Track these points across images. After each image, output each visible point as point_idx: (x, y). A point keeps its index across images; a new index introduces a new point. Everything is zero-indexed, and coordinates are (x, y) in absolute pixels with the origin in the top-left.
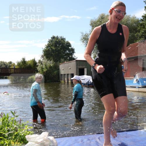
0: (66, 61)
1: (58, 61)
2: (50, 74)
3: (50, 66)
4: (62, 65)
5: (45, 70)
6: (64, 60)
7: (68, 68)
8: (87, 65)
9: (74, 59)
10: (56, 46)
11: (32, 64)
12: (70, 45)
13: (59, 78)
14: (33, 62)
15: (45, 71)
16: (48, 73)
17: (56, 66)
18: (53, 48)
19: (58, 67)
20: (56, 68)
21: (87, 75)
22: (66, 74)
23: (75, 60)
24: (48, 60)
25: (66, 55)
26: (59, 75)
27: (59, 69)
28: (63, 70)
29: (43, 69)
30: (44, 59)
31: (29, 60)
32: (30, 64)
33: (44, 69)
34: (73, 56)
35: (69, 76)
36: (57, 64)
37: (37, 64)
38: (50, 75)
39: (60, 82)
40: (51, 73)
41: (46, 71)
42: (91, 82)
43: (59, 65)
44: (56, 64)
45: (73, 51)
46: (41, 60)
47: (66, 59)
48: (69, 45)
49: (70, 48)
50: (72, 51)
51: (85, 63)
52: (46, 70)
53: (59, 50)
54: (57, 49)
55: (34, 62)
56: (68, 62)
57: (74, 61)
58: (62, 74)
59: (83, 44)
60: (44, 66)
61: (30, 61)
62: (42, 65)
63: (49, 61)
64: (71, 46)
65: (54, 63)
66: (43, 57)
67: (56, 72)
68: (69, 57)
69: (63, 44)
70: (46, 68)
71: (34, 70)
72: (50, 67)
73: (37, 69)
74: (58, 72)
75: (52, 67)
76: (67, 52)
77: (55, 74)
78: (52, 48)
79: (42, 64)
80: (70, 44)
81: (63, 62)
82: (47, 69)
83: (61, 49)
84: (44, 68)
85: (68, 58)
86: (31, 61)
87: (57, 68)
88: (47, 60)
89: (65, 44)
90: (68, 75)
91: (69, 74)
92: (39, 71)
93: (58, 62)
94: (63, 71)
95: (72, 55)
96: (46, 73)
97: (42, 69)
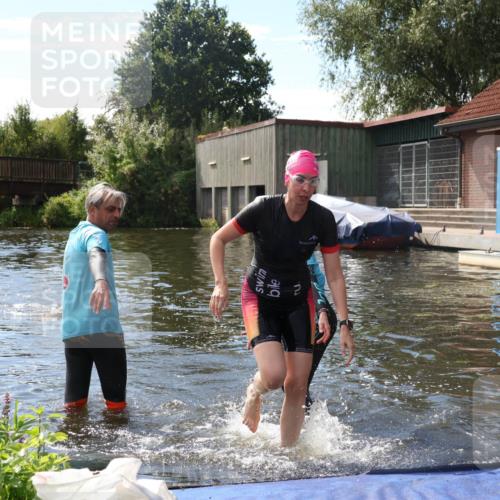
0: (229, 125)
1: (187, 123)
2: (149, 189)
3: (152, 145)
4: (207, 142)
5: (127, 167)
6: (219, 120)
7: (238, 158)
8: (331, 144)
9: (267, 115)
10: (178, 48)
11: (64, 137)
12: (250, 43)
13: (192, 204)
14: (69, 129)
15: (126, 169)
16: (139, 181)
17: (181, 148)
18: (168, 58)
19: (191, 151)
20: (179, 157)
21: (331, 192)
22: (226, 188)
23: (273, 121)
24: (140, 120)
25: (227, 93)
26: (193, 192)
27: (192, 164)
28: (214, 166)
29: (115, 160)
30: (120, 111)
31: (51, 117)
32: (54, 139)
33: (121, 160)
34: (263, 99)
35: (240, 197)
36: (183, 138)
37: (88, 138)
38: (152, 191)
39: (199, 226)
40: (156, 181)
41: (134, 173)
42: (348, 227)
43: (195, 141)
44: (177, 139)
45: (261, 73)
46: (109, 117)
47: (227, 115)
48: (241, 44)
49: (247, 57)
50: (256, 75)
51: (320, 132)
52: (132, 165)
53: (194, 67)
54: (185, 62)
55: (74, 128)
56: (236, 131)
57: (267, 123)
58: (210, 189)
59: (314, 38)
60: (121, 146)
61: (54, 121)
62: (109, 143)
63: (146, 122)
64: (252, 51)
65: (172, 131)
66: (115, 100)
67: (177, 178)
68: (241, 103)
69: (214, 37)
70: (133, 156)
71: (75, 164)
72: (153, 153)
73: (86, 158)
74: (188, 176)
75: (159, 150)
76: (235, 78)
77: (177, 188)
78: (161, 55)
79: (110, 136)
80: (249, 37)
81: (215, 129)
82: (135, 161)
83: (204, 62)
84: (122, 157)
85: (241, 108)
86: (58, 121)
87: (182, 157)
88: (135, 116)
89: (222, 38)
90: (236, 190)
91: (243, 187)
92: (96, 170)
93: (192, 127)
94: (212, 172)
95: (259, 94)
96: (131, 183)
97: (113, 160)
